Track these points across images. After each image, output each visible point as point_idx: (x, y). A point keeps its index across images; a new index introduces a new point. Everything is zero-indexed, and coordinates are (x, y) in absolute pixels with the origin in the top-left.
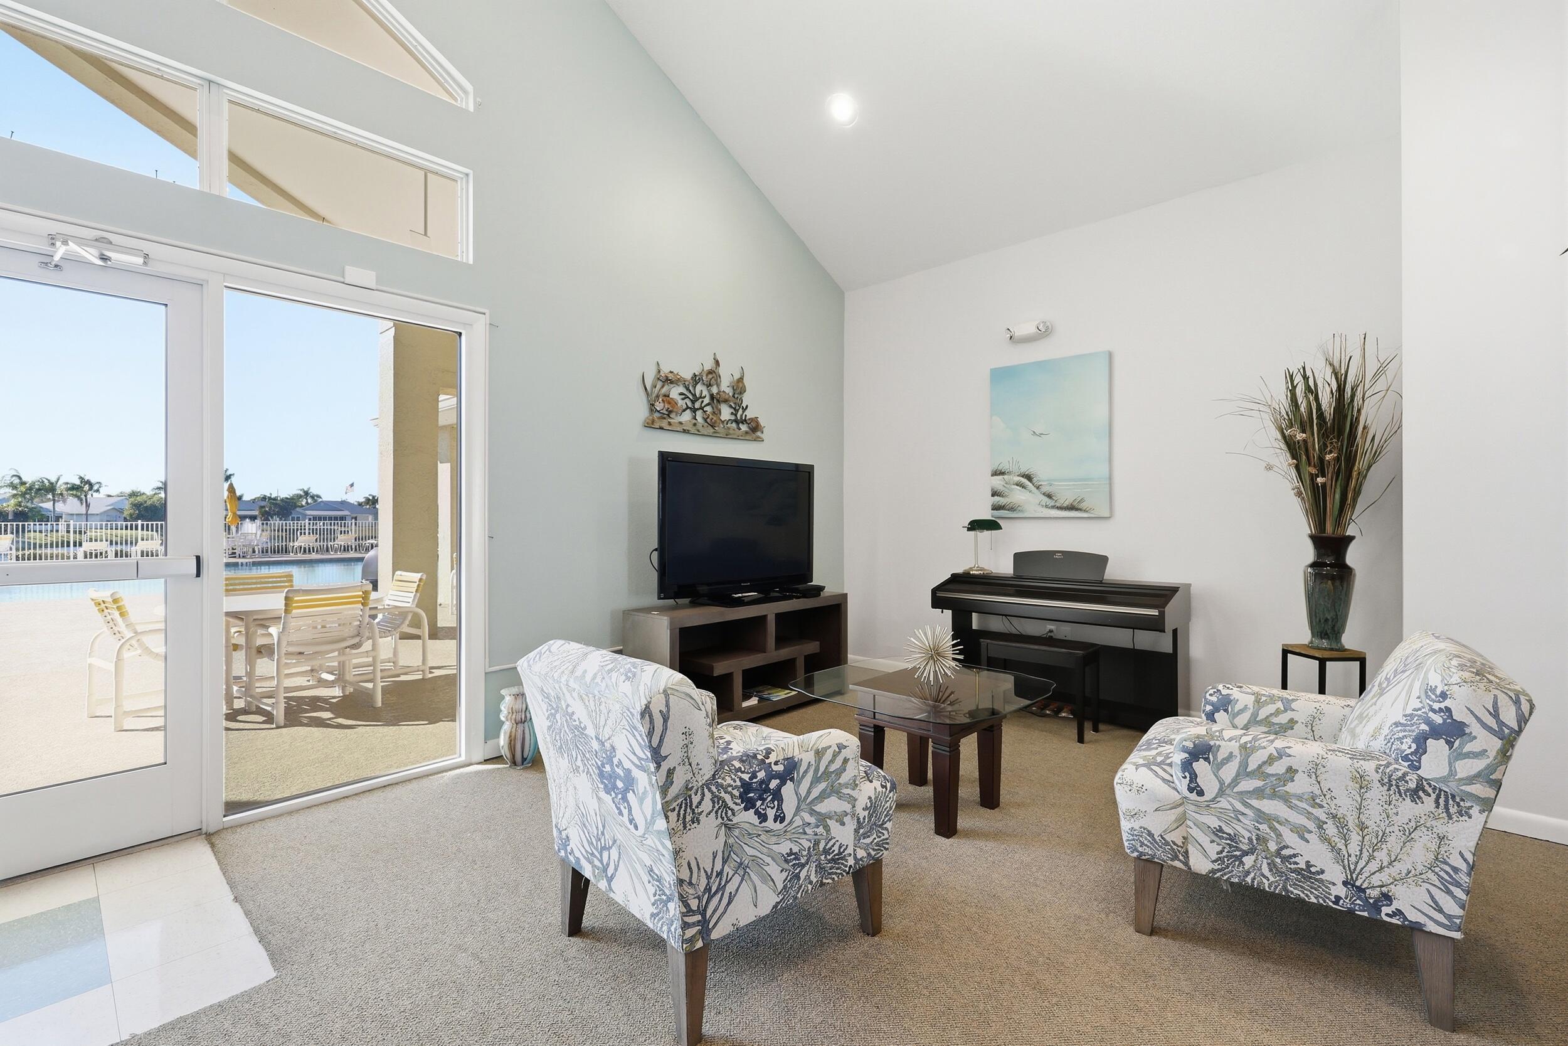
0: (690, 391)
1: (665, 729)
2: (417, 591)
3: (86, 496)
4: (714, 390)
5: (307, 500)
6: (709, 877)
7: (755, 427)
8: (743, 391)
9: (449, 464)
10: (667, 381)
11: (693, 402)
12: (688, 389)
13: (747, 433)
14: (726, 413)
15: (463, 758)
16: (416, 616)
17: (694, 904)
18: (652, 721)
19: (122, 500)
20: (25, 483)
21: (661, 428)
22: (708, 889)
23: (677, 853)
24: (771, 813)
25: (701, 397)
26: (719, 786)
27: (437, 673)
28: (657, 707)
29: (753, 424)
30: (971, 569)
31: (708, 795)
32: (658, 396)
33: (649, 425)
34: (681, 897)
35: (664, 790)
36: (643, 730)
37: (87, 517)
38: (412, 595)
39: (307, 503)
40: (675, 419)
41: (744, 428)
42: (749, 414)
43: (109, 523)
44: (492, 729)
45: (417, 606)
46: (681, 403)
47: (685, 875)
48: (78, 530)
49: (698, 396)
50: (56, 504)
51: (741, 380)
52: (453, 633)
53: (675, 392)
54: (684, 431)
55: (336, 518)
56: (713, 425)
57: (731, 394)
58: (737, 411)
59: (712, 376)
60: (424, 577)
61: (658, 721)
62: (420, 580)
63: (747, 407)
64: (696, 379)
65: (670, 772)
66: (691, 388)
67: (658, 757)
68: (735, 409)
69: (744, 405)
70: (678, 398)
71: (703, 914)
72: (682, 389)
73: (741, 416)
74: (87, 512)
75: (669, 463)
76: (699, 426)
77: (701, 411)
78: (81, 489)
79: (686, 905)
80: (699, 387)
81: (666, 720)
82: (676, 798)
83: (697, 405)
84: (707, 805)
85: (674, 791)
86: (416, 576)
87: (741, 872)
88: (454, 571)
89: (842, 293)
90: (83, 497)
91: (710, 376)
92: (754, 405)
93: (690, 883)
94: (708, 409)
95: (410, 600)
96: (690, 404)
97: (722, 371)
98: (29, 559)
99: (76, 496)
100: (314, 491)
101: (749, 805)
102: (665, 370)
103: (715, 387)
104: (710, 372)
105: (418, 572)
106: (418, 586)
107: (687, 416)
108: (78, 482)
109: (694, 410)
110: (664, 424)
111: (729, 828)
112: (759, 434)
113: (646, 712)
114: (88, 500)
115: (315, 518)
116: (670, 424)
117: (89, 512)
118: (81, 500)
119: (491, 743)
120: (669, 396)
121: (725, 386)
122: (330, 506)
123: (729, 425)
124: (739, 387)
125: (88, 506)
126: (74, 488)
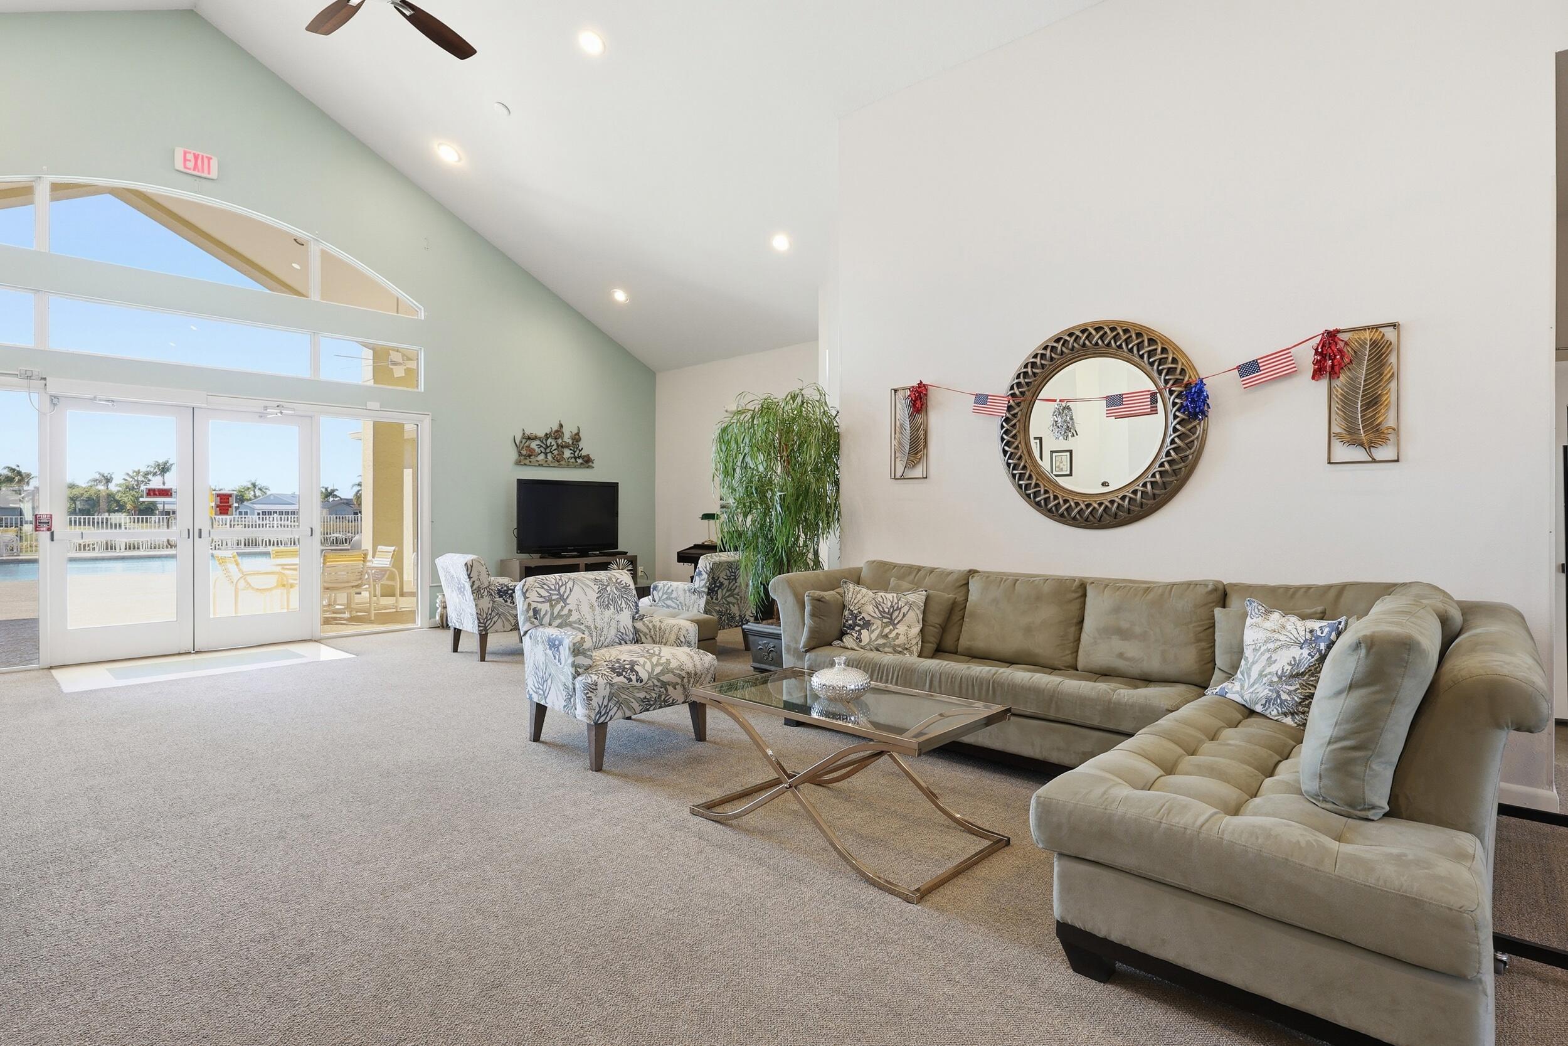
0: (544, 443)
1: (471, 570)
2: (392, 558)
4: (560, 441)
5: (255, 492)
6: (487, 614)
7: (587, 461)
8: (579, 440)
9: (411, 470)
10: (529, 438)
11: (545, 449)
12: (542, 442)
13: (582, 464)
14: (567, 453)
15: (419, 625)
16: (392, 573)
17: (482, 621)
18: (467, 566)
21: (525, 464)
22: (486, 618)
23: (476, 605)
24: (509, 601)
25: (550, 446)
26: (490, 589)
27: (403, 609)
28: (470, 563)
29: (586, 459)
30: (706, 542)
31: (486, 591)
32: (523, 448)
33: (518, 463)
34: (478, 618)
35: (472, 587)
36: (465, 570)
38: (390, 560)
39: (255, 496)
40: (533, 459)
41: (579, 461)
42: (584, 453)
44: (432, 615)
45: (393, 566)
46: (537, 450)
47: (479, 613)
49: (548, 445)
51: (578, 434)
52: (413, 594)
53: (534, 445)
54: (539, 465)
55: (287, 513)
56: (558, 461)
57: (571, 443)
58: (575, 452)
59: (558, 433)
60: (397, 549)
61: (469, 567)
62: (394, 551)
63: (582, 449)
64: (547, 436)
65: (474, 582)
66: (545, 442)
67: (470, 577)
68: (573, 451)
69: (580, 448)
70: (536, 448)
71: (485, 624)
72: (538, 442)
73: (578, 454)
75: (522, 484)
76: (549, 462)
77: (550, 453)
79: (479, 620)
80: (550, 440)
81: (472, 567)
82: (475, 589)
83: (548, 450)
84: (486, 593)
85: (474, 587)
86: (392, 549)
87: (498, 616)
88: (415, 553)
89: (655, 374)
91: (556, 434)
92: (587, 447)
93: (480, 615)
94: (556, 452)
95: (388, 563)
96: (543, 450)
97: (564, 430)
100: (260, 483)
101: (501, 596)
102: (528, 432)
103: (560, 439)
104: (557, 431)
105: (393, 546)
106: (393, 554)
107: (542, 457)
109: (546, 454)
110: (527, 462)
111: (494, 602)
112: (590, 464)
113: (466, 564)
115: (264, 513)
116: (530, 462)
119: (432, 620)
120: (529, 447)
121: (567, 438)
122: (278, 500)
123: (569, 460)
124: (576, 438)
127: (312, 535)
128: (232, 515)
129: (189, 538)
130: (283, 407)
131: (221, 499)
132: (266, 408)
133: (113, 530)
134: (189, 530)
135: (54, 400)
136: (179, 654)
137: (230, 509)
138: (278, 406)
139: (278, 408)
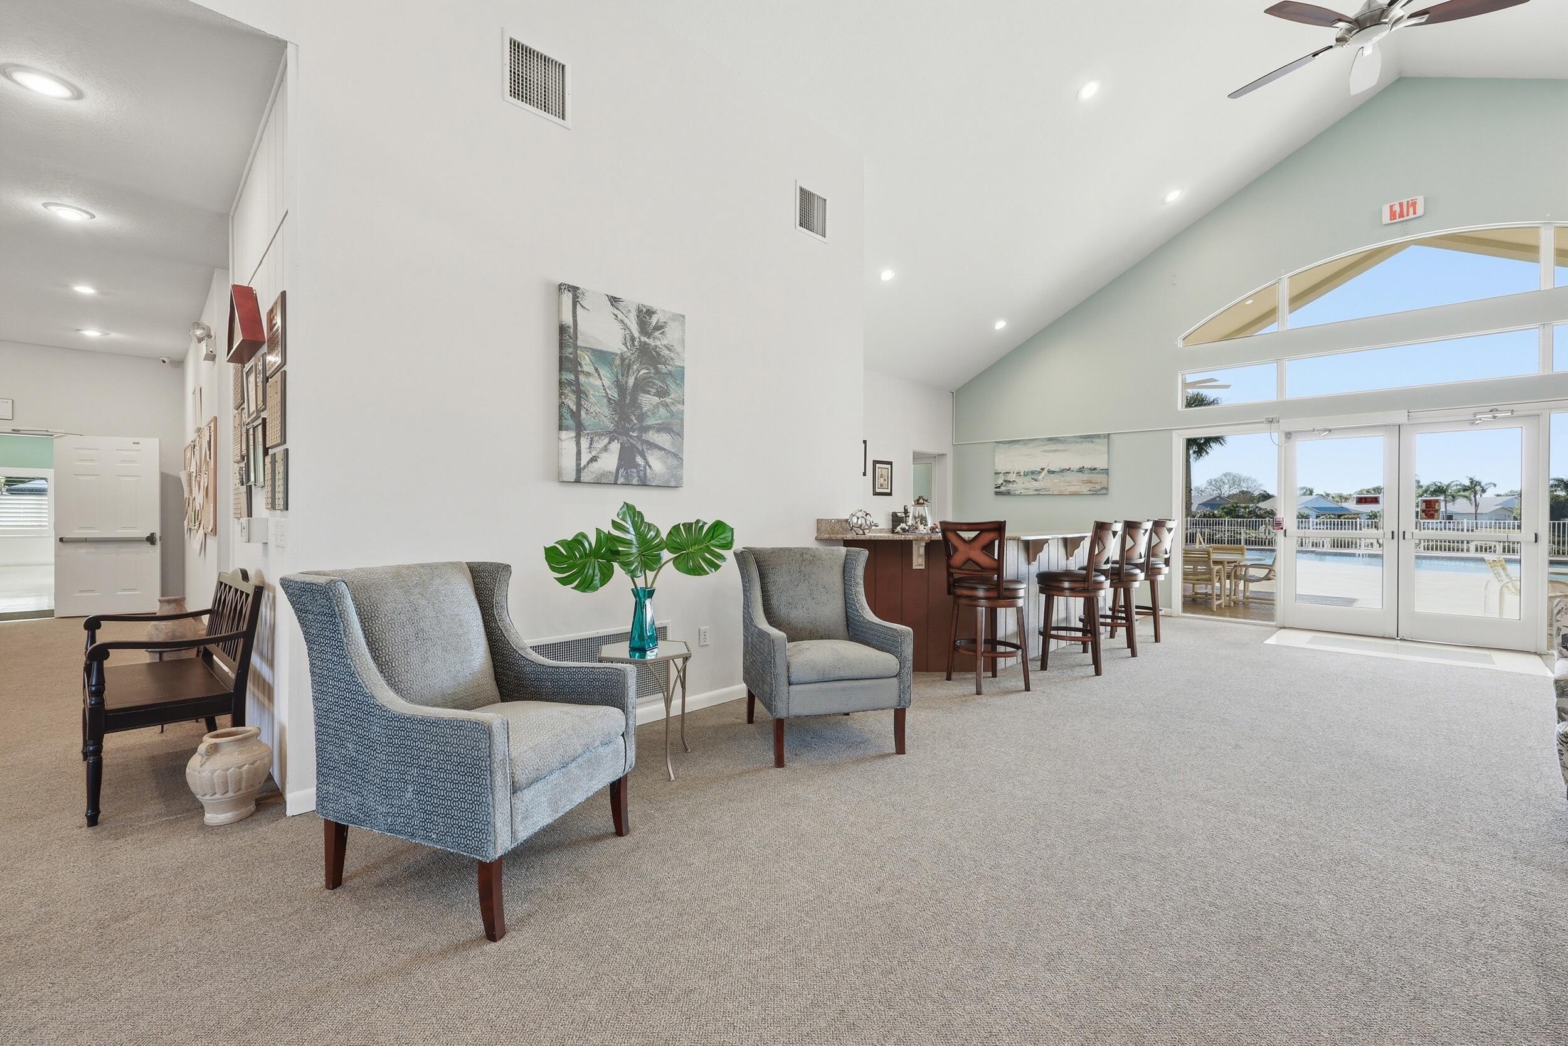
3: (1475, 496)
19: (1512, 499)
20: (1422, 487)
37: (1476, 516)
43: (1498, 522)
48: (1470, 528)
50: (1448, 504)
74: (1476, 511)
78: (1473, 488)
90: (1472, 496)
98: (1432, 550)
99: (1466, 497)
108: (1467, 483)
114: (1477, 499)
117: (1478, 512)
118: (1470, 500)
125: (1477, 505)
126: (1465, 489)
127: (1536, 541)
128: (1438, 519)
129: (1393, 538)
130: (1497, 410)
131: (1426, 505)
132: (1475, 415)
133: (1332, 531)
134: (1393, 532)
135: (1288, 435)
136: (1383, 638)
137: (1436, 514)
138: (1491, 411)
139: (1491, 413)
